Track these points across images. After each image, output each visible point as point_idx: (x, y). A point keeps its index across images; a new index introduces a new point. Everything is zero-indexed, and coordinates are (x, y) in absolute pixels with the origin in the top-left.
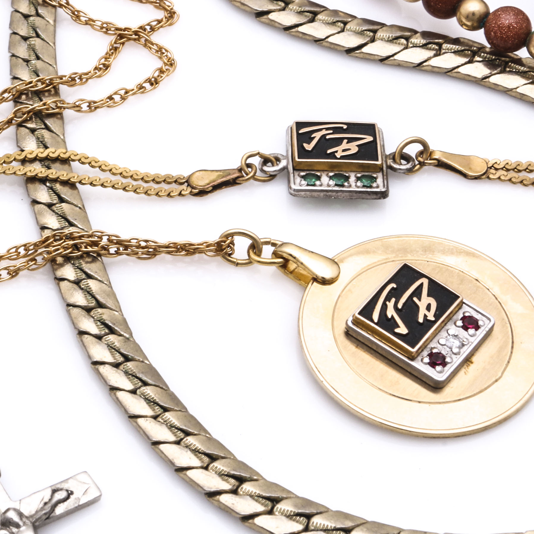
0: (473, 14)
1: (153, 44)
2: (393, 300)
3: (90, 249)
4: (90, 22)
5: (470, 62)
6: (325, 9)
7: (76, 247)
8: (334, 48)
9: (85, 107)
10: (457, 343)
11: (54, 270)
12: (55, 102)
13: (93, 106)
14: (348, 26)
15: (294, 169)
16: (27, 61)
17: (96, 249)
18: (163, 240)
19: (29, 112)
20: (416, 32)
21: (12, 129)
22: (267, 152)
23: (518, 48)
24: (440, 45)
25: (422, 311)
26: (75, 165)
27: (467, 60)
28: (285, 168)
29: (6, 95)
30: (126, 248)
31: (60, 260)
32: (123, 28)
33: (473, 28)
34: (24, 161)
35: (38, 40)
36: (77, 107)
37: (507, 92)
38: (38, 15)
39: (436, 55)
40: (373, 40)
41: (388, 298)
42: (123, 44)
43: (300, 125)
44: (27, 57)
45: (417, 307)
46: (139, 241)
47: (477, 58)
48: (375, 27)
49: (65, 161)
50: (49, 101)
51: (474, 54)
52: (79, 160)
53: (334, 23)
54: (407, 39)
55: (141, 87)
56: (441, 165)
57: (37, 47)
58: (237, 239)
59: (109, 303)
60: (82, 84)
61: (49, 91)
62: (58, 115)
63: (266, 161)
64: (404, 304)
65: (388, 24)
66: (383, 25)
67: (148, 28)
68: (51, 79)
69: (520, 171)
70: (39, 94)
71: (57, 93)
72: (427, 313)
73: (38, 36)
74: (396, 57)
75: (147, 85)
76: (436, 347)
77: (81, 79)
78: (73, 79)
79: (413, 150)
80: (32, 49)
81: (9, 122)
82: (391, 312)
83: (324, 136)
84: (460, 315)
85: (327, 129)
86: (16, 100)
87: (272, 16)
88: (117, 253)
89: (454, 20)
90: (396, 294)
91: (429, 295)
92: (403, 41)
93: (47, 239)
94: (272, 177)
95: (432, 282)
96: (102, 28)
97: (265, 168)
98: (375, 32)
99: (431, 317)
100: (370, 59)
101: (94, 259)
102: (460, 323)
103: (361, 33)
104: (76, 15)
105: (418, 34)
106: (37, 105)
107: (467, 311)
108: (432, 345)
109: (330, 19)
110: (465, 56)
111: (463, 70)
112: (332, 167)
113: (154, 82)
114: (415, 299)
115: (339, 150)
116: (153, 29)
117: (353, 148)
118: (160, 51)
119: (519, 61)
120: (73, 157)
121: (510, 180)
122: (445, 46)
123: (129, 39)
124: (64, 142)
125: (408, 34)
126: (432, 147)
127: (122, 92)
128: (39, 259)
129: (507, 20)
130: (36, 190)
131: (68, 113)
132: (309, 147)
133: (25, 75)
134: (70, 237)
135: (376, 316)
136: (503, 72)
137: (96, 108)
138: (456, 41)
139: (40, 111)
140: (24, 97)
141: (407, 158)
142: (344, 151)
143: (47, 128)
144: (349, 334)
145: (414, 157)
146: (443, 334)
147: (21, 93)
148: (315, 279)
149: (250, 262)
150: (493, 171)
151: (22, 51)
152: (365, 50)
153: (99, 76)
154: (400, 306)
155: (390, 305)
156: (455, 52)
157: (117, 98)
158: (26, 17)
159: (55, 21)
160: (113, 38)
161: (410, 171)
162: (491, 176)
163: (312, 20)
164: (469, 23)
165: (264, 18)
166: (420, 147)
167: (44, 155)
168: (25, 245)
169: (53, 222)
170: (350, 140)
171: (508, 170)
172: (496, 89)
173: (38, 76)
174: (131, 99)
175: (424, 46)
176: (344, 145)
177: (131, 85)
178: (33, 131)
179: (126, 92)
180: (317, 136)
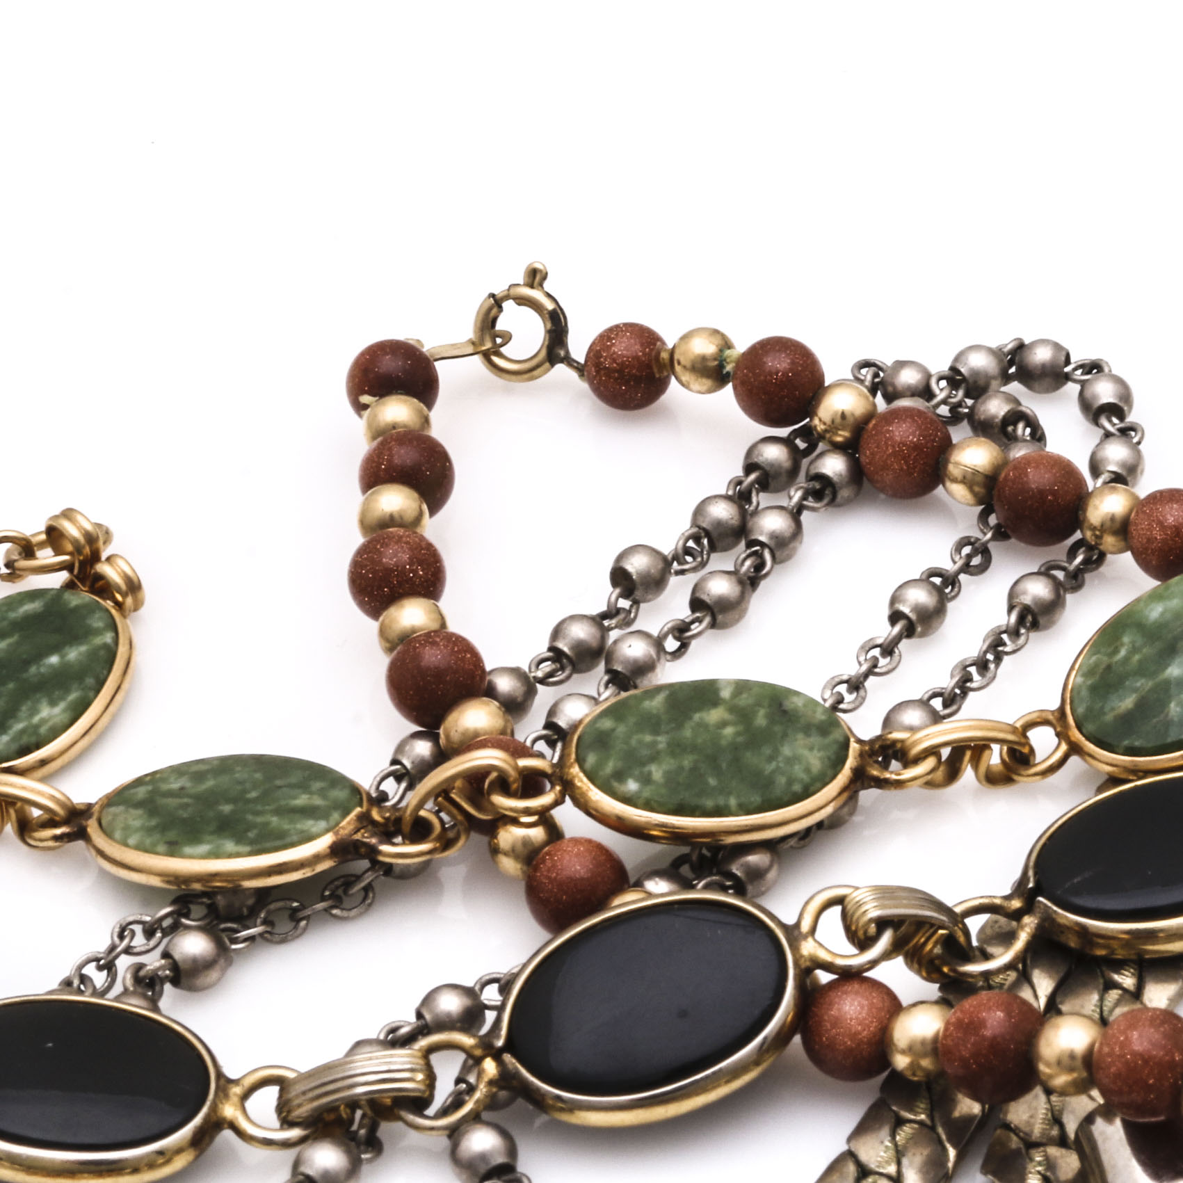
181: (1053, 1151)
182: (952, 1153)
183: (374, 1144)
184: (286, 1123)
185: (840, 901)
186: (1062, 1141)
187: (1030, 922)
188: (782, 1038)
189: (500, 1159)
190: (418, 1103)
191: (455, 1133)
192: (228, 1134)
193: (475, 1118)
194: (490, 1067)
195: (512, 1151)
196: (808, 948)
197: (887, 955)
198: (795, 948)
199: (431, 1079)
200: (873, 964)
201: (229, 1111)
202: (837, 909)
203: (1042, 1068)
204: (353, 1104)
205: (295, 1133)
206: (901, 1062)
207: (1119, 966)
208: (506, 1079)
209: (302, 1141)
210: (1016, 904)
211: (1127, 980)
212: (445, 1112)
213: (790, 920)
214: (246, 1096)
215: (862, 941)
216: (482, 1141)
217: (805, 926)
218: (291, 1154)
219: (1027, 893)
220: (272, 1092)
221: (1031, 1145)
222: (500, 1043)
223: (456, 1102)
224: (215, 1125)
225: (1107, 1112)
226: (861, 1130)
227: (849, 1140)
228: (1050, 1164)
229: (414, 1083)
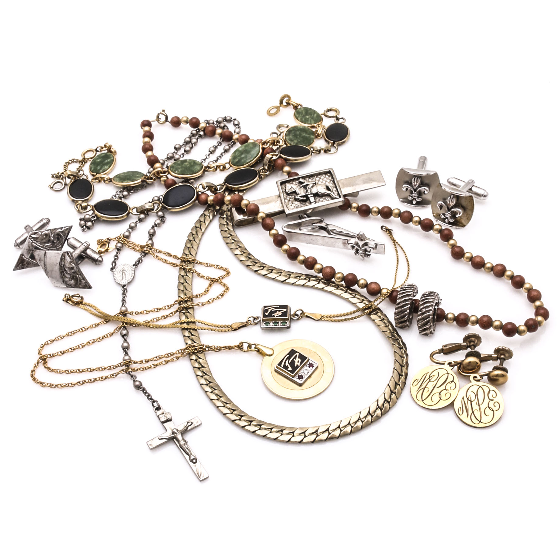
0: (319, 269)
1: (222, 283)
2: (288, 360)
3: (200, 350)
4: (203, 277)
5: (319, 283)
6: (276, 268)
7: (196, 349)
8: (278, 281)
9: (200, 305)
10: (307, 372)
11: (189, 357)
12: (191, 304)
13: (203, 304)
14: (282, 274)
15: (262, 321)
16: (183, 291)
17: (202, 349)
18: (222, 345)
19: (183, 308)
20: (303, 274)
21: (178, 313)
22: (255, 316)
23: (332, 279)
24: (310, 278)
25: (296, 363)
26: (197, 323)
27: (317, 282)
28: (260, 321)
29: (176, 302)
30: (211, 348)
31: (191, 353)
32: (213, 278)
33: (319, 273)
34: (181, 323)
35: (186, 284)
36: (198, 305)
37: (330, 292)
38: (187, 275)
39: (308, 282)
40: (289, 278)
41: (286, 360)
42: (213, 283)
43: (265, 307)
44: (183, 290)
45: (295, 362)
46: (215, 346)
47: (321, 282)
48: (290, 273)
49: (194, 322)
50: (189, 303)
51: (320, 280)
52: (198, 322)
53: (278, 273)
54: (300, 277)
55: (218, 297)
56: (307, 317)
57: (186, 286)
58: (244, 344)
59: (205, 366)
60: (200, 297)
61: (190, 300)
62: (192, 308)
63: (255, 319)
64: (291, 361)
65: (295, 272)
66: (293, 273)
67: (221, 278)
68: (190, 297)
69: (331, 317)
70: (186, 302)
71: (192, 301)
72: (298, 363)
73: (187, 282)
74: (296, 283)
75: (220, 296)
76: (300, 373)
77: (199, 295)
78: (197, 296)
79: (299, 313)
80: (185, 287)
81: (177, 311)
82: (287, 364)
83: (272, 310)
84: (308, 363)
85: (273, 308)
86: (180, 304)
87: (259, 272)
88: (209, 350)
89: (313, 270)
90: (289, 358)
91: (299, 358)
92: (299, 278)
93: (187, 347)
94: (257, 323)
95: (300, 354)
96: (207, 278)
97: (255, 321)
98: (290, 275)
99: (299, 365)
100: (288, 284)
101: (202, 353)
102: (308, 366)
103: (286, 276)
104: (199, 275)
105: (304, 275)
106: (185, 305)
107: (310, 362)
108: (299, 373)
109: (277, 272)
110: (317, 281)
111: (316, 286)
112: (274, 320)
113: (222, 295)
114: (294, 359)
115: (276, 315)
116: (222, 278)
117: (280, 313)
118: (224, 285)
119: (333, 282)
120: (196, 321)
121: (328, 320)
122: (311, 279)
123: (215, 282)
124: (194, 317)
125: (300, 275)
126: (304, 312)
127: (212, 299)
128: (185, 353)
129: (328, 270)
130: (184, 332)
131: (195, 307)
132: (267, 314)
133: (182, 296)
134: (194, 346)
135: (282, 365)
136: (328, 286)
137: (204, 304)
138: (316, 277)
139: (186, 307)
140: (182, 302)
141: (297, 315)
142: (277, 314)
143: (189, 312)
144: (276, 371)
145: (299, 315)
146: (303, 369)
147: (180, 302)
148: (267, 355)
149: (248, 351)
150: (323, 318)
151: (182, 288)
152: (287, 281)
153: (206, 294)
154: (290, 362)
155: (287, 362)
156: (314, 280)
157: (210, 301)
158: (183, 276)
159: (192, 277)
160: (210, 282)
161: (298, 319)
162: (322, 319)
163: (271, 272)
164: (317, 271)
165: (257, 272)
166: (301, 312)
167: (187, 321)
168: (181, 350)
169: (189, 342)
170: (279, 311)
171: (327, 317)
172: (326, 291)
173: (186, 295)
174: (215, 301)
175: (305, 279)
176: (278, 313)
177: (215, 297)
178: (184, 313)
179: (214, 299)
180: (270, 310)
181: (227, 212)
182: (215, 213)
183: (148, 214)
184: (137, 212)
185: (201, 184)
186: (228, 211)
187: (225, 186)
188: (195, 200)
189: (162, 215)
190: (153, 209)
191: (157, 213)
192: (131, 214)
193: (159, 211)
194: (161, 205)
195: (164, 215)
196: (198, 190)
197: (207, 190)
198: (196, 190)
199: (154, 207)
200: (205, 191)
201: (131, 211)
202: (201, 185)
203: (225, 202)
204: (145, 210)
205: (138, 213)
206: (209, 202)
207: (236, 191)
208: (163, 206)
209: (139, 214)
210: (223, 184)
211: (237, 193)
212: (156, 210)
213: (195, 186)
214: (132, 210)
215: (204, 189)
216: (160, 213)
217: (197, 187)
218: (138, 216)
219: (224, 183)
220: (136, 209)
221: (225, 212)
222: (162, 202)
223: (157, 209)
224: (129, 213)
225: (233, 207)
226: (205, 211)
227: (204, 212)
228: (227, 214)
229: (152, 207)
